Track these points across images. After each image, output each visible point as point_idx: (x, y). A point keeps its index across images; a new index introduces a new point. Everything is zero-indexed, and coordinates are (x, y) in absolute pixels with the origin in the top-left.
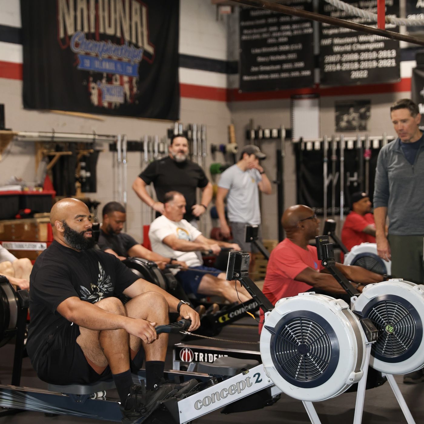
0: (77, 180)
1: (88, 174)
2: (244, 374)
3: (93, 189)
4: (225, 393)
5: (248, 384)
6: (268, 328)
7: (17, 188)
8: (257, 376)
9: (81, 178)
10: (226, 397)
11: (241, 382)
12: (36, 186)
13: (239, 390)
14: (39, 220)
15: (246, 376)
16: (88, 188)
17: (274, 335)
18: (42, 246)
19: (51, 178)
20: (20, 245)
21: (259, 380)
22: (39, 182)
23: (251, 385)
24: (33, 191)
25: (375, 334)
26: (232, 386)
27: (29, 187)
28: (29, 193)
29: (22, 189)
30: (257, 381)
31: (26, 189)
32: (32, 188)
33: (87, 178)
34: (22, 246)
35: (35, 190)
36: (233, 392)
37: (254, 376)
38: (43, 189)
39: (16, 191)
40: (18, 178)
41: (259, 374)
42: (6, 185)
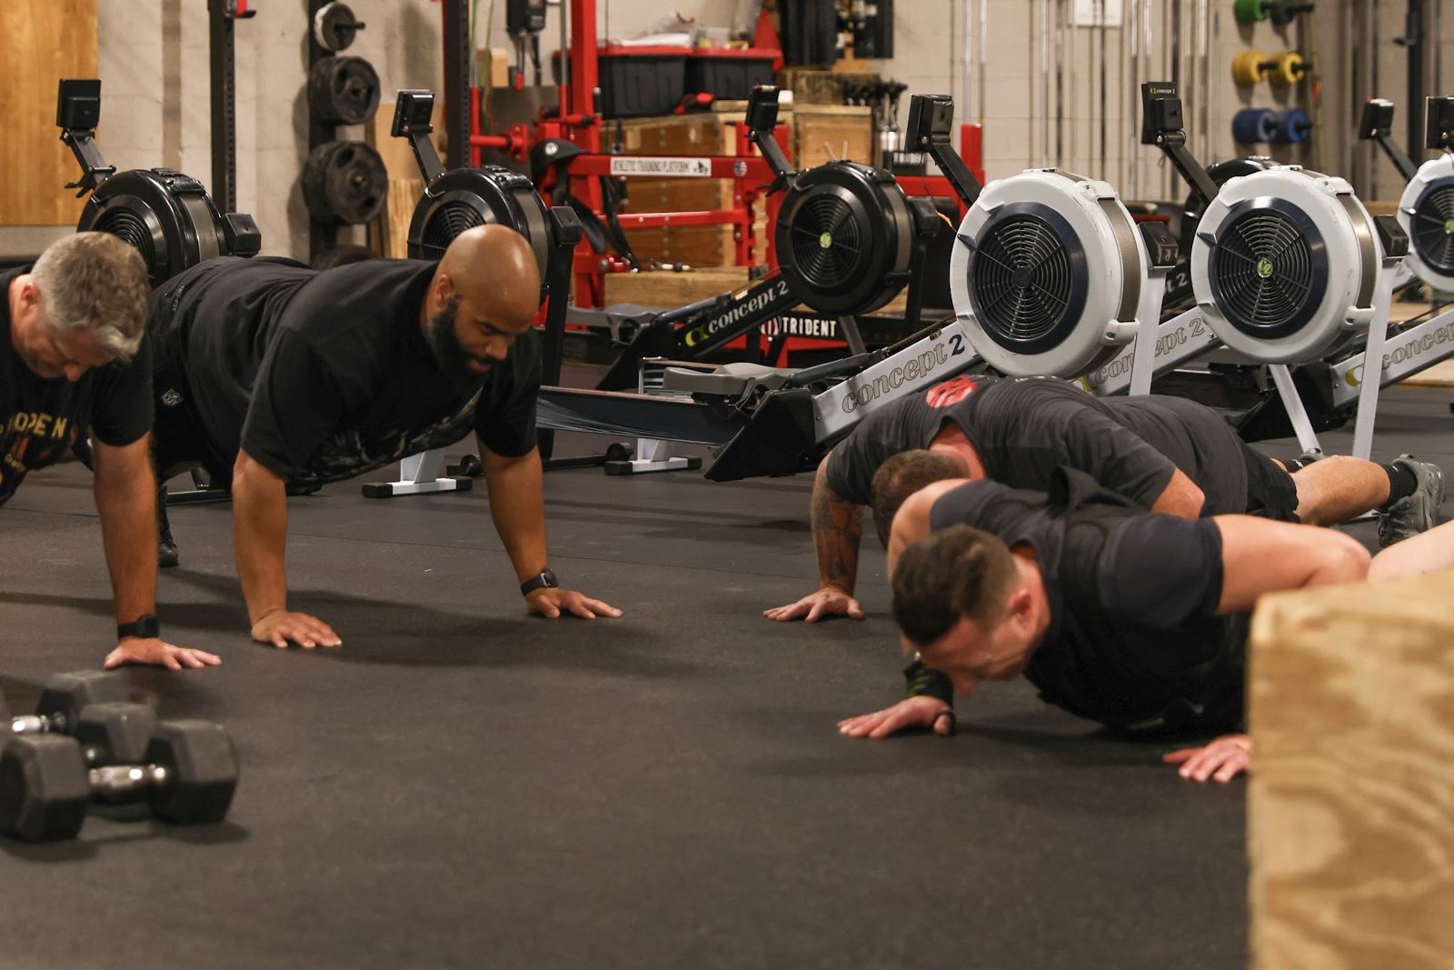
0: (841, 26)
1: (873, 11)
2: (932, 339)
3: (883, 50)
4: (898, 378)
5: (940, 356)
6: (964, 239)
7: (682, 41)
8: (955, 341)
9: (855, 19)
10: (900, 385)
11: (927, 353)
12: (732, 39)
13: (922, 369)
14: (722, 118)
15: (936, 341)
16: (870, 46)
17: (974, 252)
18: (701, 166)
19: (775, 18)
20: (650, 164)
21: (959, 349)
22: (742, 29)
23: (944, 360)
24: (722, 50)
25: (1169, 252)
26: (910, 362)
27: (713, 40)
28: (711, 53)
29: (696, 44)
30: (956, 352)
31: (706, 44)
32: (718, 40)
33: (869, 19)
34: (657, 167)
35: (728, 46)
36: (913, 374)
37: (951, 342)
38: (751, 46)
39: (677, 47)
40: (686, 17)
41: (959, 337)
42: (656, 33)
